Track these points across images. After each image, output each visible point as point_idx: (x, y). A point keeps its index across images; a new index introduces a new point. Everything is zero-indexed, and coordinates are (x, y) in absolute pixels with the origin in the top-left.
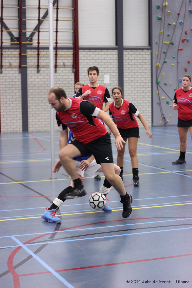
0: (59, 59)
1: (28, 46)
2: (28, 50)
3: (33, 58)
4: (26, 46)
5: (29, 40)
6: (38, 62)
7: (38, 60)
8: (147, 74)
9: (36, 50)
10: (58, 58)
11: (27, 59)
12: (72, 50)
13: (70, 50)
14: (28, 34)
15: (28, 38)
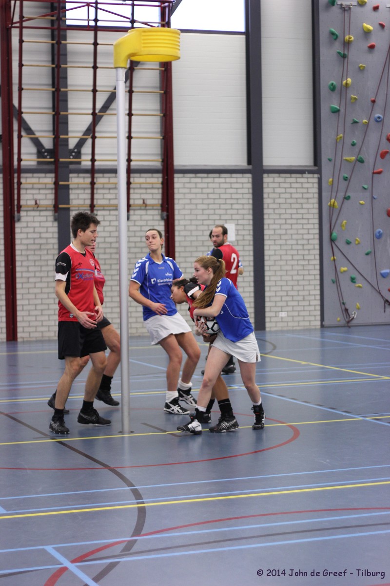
0: (134, 193)
1: (72, 167)
2: (71, 175)
3: (83, 191)
4: (68, 167)
5: (74, 154)
6: (92, 199)
7: (92, 194)
8: (311, 221)
9: (89, 175)
10: (131, 191)
11: (70, 192)
12: (160, 175)
13: (155, 175)
14: (72, 143)
15: (72, 151)
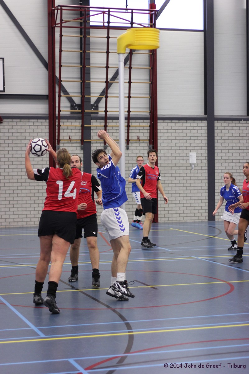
0: (132, 132)
1: (92, 115)
2: (92, 121)
9: (103, 121)
11: (91, 131)
12: (149, 121)
13: (145, 121)
14: (93, 101)
15: (93, 105)
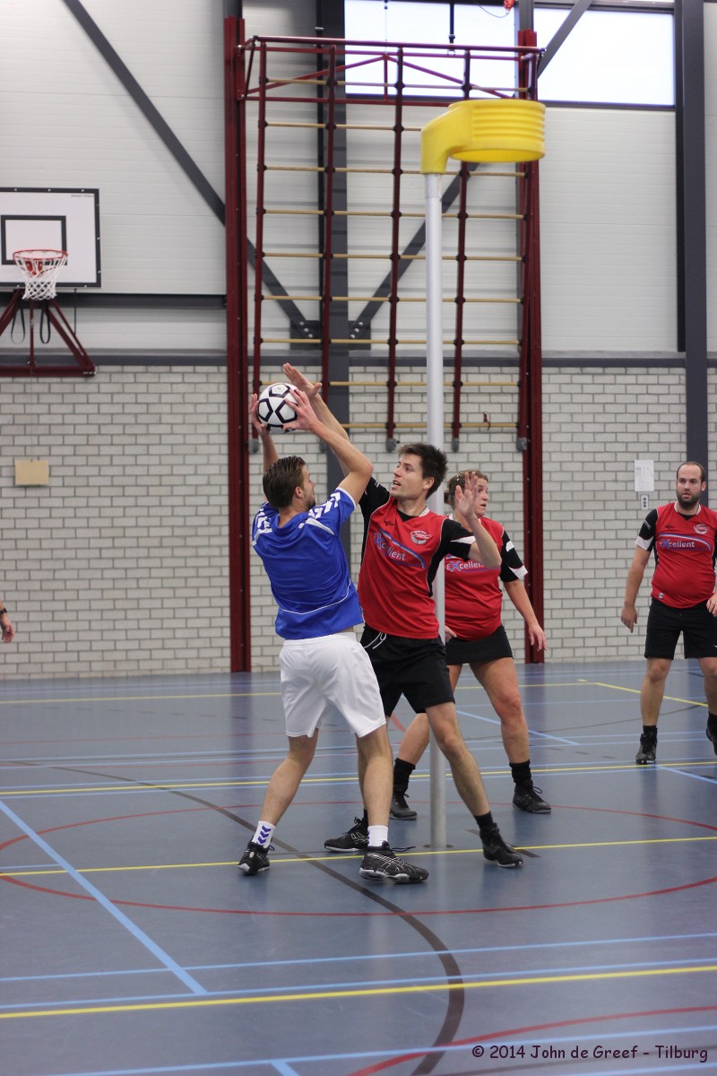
0: (468, 403)
1: (353, 353)
2: (352, 369)
3: (372, 399)
4: (347, 354)
5: (357, 330)
6: (391, 413)
7: (391, 404)
9: (385, 369)
10: (463, 399)
11: (351, 399)
12: (516, 370)
13: (506, 369)
14: (355, 311)
15: (354, 325)
